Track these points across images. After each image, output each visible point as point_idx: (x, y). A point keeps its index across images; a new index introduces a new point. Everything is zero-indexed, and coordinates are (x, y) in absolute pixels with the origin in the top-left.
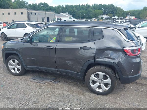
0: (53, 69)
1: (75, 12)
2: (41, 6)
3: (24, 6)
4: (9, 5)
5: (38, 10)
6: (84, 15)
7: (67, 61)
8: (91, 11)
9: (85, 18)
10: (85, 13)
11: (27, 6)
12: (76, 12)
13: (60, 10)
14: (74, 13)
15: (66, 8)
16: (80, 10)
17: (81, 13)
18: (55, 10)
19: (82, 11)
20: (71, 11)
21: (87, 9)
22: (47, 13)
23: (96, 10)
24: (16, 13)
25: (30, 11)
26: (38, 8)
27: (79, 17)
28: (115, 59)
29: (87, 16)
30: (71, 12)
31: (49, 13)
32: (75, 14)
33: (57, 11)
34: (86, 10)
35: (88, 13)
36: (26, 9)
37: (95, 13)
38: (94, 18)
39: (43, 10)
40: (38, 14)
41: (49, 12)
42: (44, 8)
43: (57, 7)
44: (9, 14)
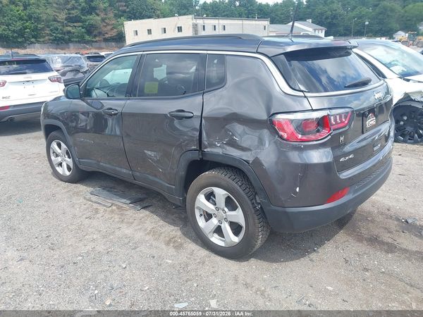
0: (125, 171)
1: (335, 16)
2: (235, 6)
3: (188, 10)
4: (152, 9)
5: (224, 16)
6: (367, 23)
7: (146, 151)
8: (392, 10)
9: (370, 34)
10: (369, 18)
11: (197, 7)
12: (340, 15)
13: (288, 12)
14: (332, 19)
15: (308, 7)
16: (353, 9)
17: (354, 18)
18: (273, 15)
19: (360, 13)
20: (322, 14)
21: (379, 4)
22: (249, 24)
23: (410, 6)
24: (165, 29)
25: (200, 22)
26: (224, 12)
27: (348, 33)
28: (251, 150)
29: (377, 27)
30: (324, 17)
31: (253, 25)
32: (334, 21)
33: (281, 18)
34: (376, 6)
35: (380, 17)
36: (190, 16)
37: (406, 14)
38: (400, 32)
39: (240, 16)
40: (221, 27)
41: (254, 22)
42: (242, 9)
43: (281, 6)
44: (149, 32)
